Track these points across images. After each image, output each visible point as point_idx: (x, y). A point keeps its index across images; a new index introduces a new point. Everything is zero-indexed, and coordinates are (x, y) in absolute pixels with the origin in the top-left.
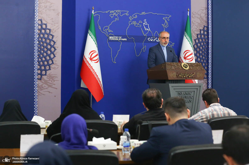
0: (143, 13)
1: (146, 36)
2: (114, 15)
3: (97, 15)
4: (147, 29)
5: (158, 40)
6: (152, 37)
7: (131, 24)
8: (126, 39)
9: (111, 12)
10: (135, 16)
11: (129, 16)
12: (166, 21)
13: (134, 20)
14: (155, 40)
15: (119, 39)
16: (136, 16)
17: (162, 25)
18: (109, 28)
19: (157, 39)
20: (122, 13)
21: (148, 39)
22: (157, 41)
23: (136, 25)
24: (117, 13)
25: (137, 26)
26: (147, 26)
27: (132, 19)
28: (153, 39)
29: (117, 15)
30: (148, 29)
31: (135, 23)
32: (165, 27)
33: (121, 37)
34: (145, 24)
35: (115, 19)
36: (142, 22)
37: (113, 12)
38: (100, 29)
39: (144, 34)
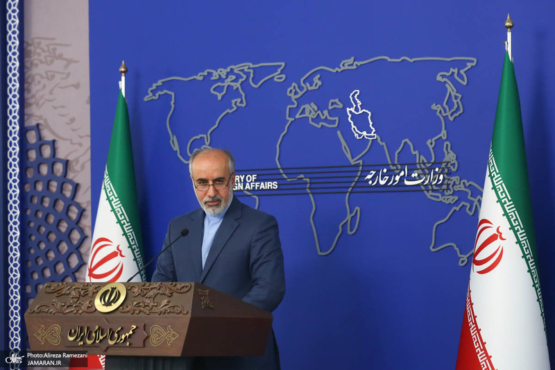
0: (348, 64)
1: (357, 165)
2: (226, 84)
3: (165, 91)
4: (365, 133)
5: (414, 179)
6: (387, 165)
7: (298, 116)
8: (273, 185)
9: (215, 75)
10: (309, 80)
11: (287, 83)
12: (450, 88)
13: (307, 98)
14: (397, 178)
15: (248, 186)
16: (316, 79)
17: (434, 107)
18: (208, 143)
19: (409, 175)
20: (258, 73)
21: (369, 177)
22: (407, 183)
23: (317, 120)
24: (238, 77)
25: (321, 123)
26: (361, 121)
27: (301, 93)
28: (391, 173)
29: (237, 85)
30: (369, 131)
31: (310, 110)
32: (446, 118)
33: (254, 177)
34: (357, 109)
35: (233, 101)
36: (341, 106)
37: (223, 72)
38: (176, 148)
39: (349, 156)
